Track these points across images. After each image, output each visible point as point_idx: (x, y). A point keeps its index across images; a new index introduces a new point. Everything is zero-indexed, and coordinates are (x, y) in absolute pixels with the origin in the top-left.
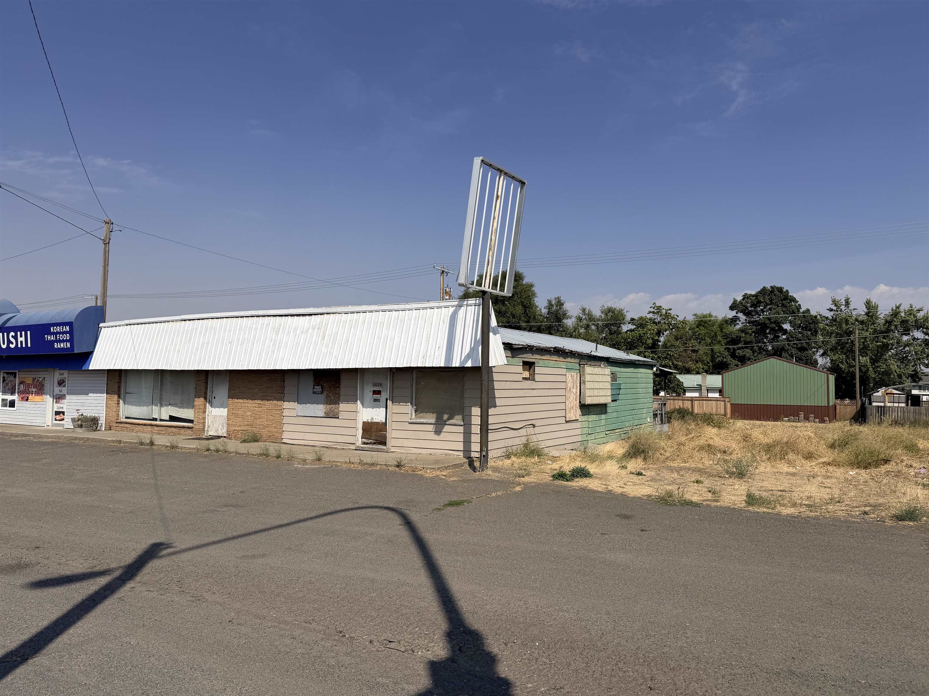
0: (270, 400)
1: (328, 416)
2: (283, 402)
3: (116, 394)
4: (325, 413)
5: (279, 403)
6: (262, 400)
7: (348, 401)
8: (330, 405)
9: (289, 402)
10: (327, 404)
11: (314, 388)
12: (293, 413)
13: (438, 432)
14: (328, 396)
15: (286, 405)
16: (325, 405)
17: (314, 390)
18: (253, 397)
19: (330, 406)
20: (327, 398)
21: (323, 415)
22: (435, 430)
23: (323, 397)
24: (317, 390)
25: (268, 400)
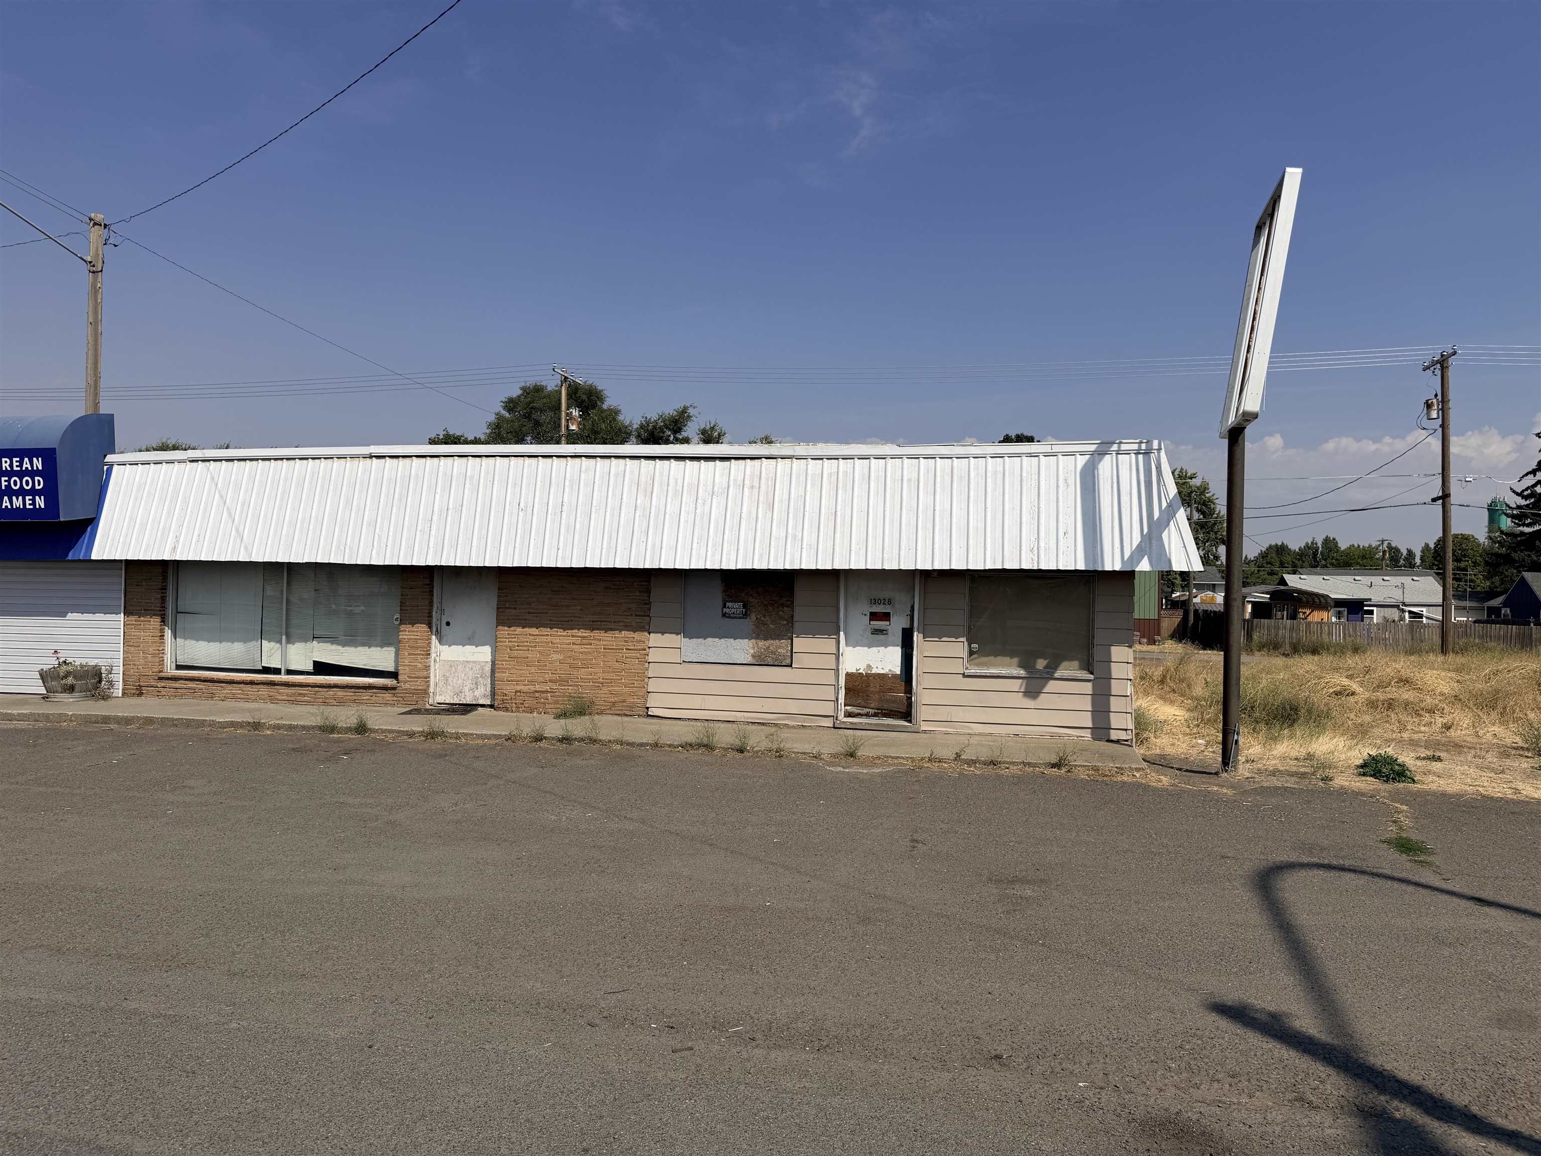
0: (612, 630)
1: (760, 661)
2: (646, 634)
3: (154, 615)
4: (753, 656)
5: (637, 636)
6: (593, 629)
7: (813, 632)
8: (766, 639)
9: (663, 633)
10: (757, 637)
11: (724, 606)
12: (674, 656)
13: (1032, 693)
14: (759, 624)
15: (655, 639)
16: (754, 641)
17: (725, 610)
18: (567, 624)
19: (767, 643)
20: (757, 627)
21: (749, 659)
22: (1026, 688)
23: (748, 624)
24: (733, 610)
25: (606, 630)
